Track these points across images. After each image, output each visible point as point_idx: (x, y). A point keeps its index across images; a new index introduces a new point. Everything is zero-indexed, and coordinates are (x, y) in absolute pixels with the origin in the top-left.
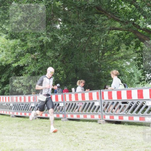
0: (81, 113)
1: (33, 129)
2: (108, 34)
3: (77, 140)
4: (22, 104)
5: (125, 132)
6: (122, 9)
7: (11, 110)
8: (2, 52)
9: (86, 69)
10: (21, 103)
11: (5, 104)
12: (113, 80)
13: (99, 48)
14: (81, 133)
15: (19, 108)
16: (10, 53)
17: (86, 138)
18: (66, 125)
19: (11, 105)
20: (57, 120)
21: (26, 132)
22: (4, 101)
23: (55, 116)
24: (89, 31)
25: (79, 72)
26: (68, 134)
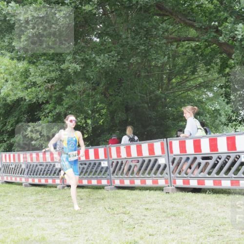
0: (137, 176)
1: (60, 205)
2: (177, 47)
4: (41, 165)
5: (209, 205)
6: (198, 6)
7: (23, 174)
8: (6, 81)
9: (142, 106)
10: (38, 164)
11: (13, 166)
12: (186, 122)
13: (162, 71)
14: (137, 209)
15: (36, 171)
16: (18, 83)
17: (146, 216)
18: (114, 197)
19: (24, 166)
20: (98, 190)
21: (49, 210)
22: (12, 161)
23: (94, 182)
24: (143, 47)
25: (131, 110)
26: (116, 210)
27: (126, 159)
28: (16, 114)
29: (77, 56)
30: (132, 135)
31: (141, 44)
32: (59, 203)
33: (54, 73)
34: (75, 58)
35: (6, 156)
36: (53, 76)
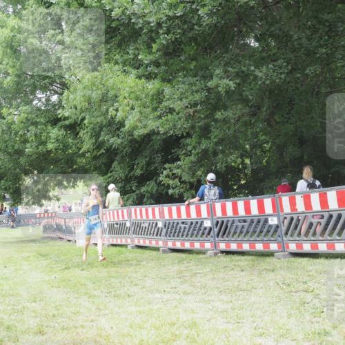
1: (214, 278)
3: (316, 301)
4: (183, 223)
7: (160, 235)
8: (132, 108)
10: (180, 222)
11: (146, 225)
14: (324, 285)
15: (177, 231)
18: (289, 268)
19: (160, 225)
20: (265, 258)
21: (199, 284)
22: (144, 217)
23: (259, 247)
24: (324, 50)
25: (308, 144)
26: (294, 287)
27: (304, 213)
28: (147, 152)
29: (229, 69)
30: (311, 180)
31: (321, 46)
32: (212, 276)
33: (199, 94)
34: (226, 72)
35: (135, 211)
36: (197, 99)
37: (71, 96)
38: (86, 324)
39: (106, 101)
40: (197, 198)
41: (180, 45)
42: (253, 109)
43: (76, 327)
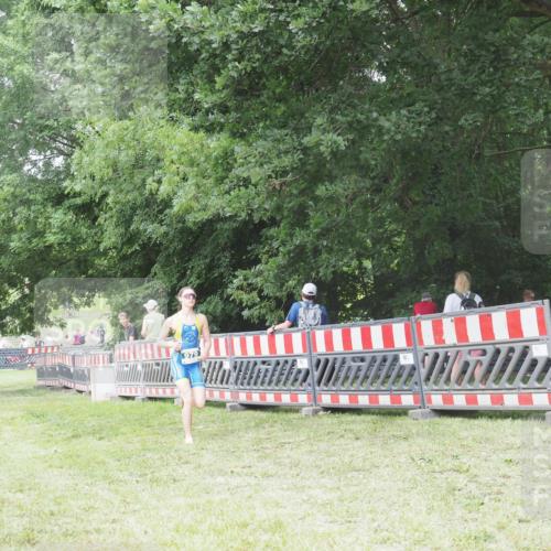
0: (482, 387)
1: (311, 451)
3: (472, 486)
4: (264, 363)
7: (227, 383)
8: (184, 179)
9: (489, 226)
10: (259, 361)
11: (205, 366)
13: (532, 143)
14: (486, 460)
15: (255, 375)
17: (509, 477)
18: (430, 433)
19: (227, 366)
20: (393, 417)
21: (287, 461)
23: (385, 400)
24: (487, 90)
25: (464, 236)
26: (438, 464)
27: (455, 346)
28: (207, 250)
29: (338, 117)
30: (467, 294)
31: (484, 84)
32: (308, 448)
33: (289, 156)
34: (333, 121)
36: (287, 163)
37: (86, 159)
38: (104, 526)
39: (142, 167)
40: (287, 323)
41: (260, 78)
42: (376, 181)
43: (87, 532)
